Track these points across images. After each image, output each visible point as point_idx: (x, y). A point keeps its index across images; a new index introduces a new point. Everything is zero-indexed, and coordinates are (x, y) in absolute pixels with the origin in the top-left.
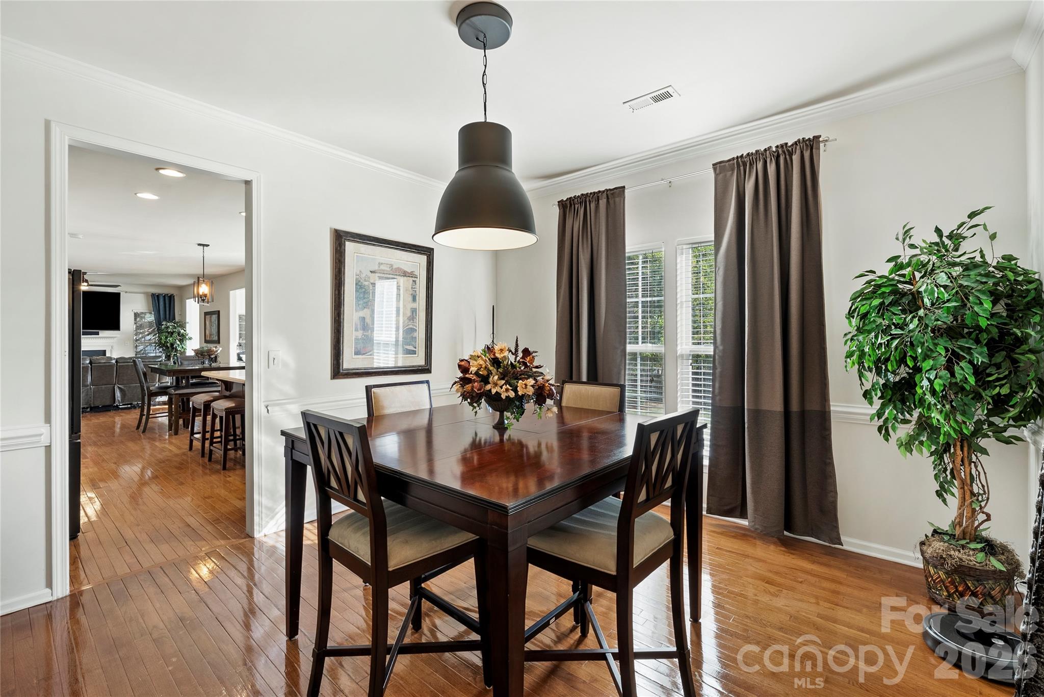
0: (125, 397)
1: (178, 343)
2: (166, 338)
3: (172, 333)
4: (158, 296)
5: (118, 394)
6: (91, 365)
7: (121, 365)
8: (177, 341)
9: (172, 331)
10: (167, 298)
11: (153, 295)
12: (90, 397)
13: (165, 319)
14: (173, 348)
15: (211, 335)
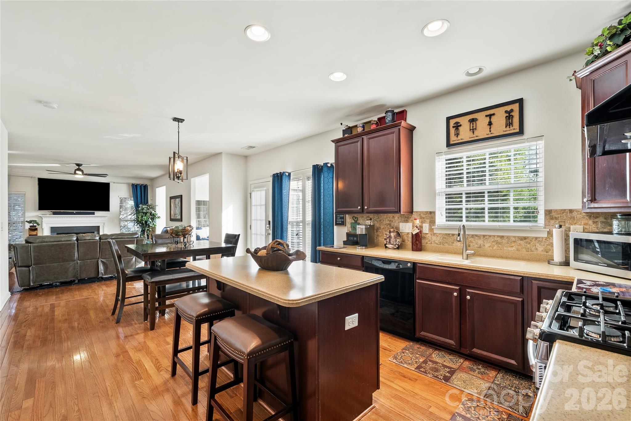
0: (107, 270)
1: (150, 220)
2: (142, 217)
3: (146, 213)
4: (136, 186)
5: (101, 267)
6: (77, 242)
7: (103, 242)
8: (150, 219)
9: (146, 212)
10: (142, 187)
11: (133, 185)
12: (77, 271)
13: (141, 203)
14: (147, 225)
15: (175, 214)
